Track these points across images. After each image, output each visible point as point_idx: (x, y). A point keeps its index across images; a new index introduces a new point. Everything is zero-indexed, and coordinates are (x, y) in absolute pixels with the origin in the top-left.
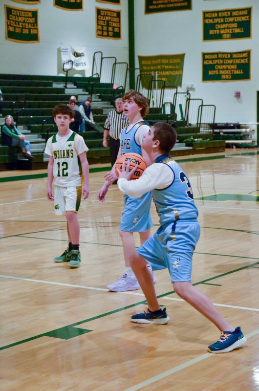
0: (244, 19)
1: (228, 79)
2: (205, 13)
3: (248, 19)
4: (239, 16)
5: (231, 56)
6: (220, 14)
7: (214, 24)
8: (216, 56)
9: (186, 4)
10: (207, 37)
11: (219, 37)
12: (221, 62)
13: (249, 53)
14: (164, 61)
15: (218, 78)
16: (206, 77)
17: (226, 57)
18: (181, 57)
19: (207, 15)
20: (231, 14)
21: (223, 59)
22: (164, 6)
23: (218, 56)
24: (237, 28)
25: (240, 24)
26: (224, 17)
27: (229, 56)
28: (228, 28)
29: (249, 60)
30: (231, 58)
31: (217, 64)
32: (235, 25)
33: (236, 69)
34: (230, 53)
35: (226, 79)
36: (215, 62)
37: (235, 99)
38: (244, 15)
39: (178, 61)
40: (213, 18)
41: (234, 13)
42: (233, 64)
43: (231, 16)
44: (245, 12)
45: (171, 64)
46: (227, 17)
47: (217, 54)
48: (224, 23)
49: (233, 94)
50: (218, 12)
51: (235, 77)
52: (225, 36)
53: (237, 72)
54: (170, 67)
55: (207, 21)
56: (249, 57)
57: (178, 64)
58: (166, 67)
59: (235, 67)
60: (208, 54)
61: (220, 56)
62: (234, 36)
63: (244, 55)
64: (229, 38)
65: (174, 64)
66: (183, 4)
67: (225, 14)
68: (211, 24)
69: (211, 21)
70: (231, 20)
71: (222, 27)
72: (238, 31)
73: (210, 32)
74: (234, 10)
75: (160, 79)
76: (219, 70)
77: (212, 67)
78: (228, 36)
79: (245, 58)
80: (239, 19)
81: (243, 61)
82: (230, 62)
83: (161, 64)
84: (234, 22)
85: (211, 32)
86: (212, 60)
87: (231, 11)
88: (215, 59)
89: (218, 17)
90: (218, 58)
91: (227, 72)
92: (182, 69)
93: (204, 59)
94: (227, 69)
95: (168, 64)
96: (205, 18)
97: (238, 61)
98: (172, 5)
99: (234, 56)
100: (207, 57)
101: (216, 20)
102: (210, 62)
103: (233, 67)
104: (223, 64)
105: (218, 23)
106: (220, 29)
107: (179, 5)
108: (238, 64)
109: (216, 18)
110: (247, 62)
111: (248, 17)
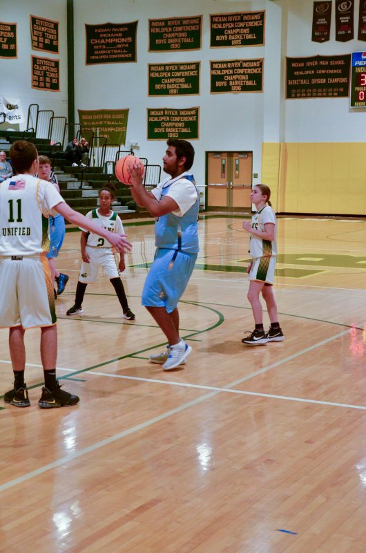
0: (192, 74)
2: (150, 66)
3: (196, 74)
4: (187, 70)
5: (179, 113)
6: (167, 68)
7: (161, 78)
8: (162, 113)
9: (130, 55)
10: (153, 91)
11: (165, 92)
12: (168, 119)
13: (197, 110)
14: (106, 116)
15: (164, 136)
16: (152, 135)
17: (173, 114)
18: (125, 113)
19: (153, 68)
20: (178, 67)
21: (170, 116)
22: (107, 57)
23: (164, 113)
24: (184, 83)
25: (188, 80)
26: (171, 71)
27: (176, 113)
28: (175, 83)
29: (197, 118)
30: (179, 115)
31: (163, 121)
32: (183, 80)
33: (184, 127)
34: (177, 110)
36: (162, 119)
38: (192, 70)
39: (121, 116)
40: (159, 72)
41: (182, 68)
42: (180, 122)
43: (178, 70)
44: (194, 67)
45: (114, 120)
46: (174, 71)
47: (164, 110)
48: (171, 77)
50: (165, 65)
51: (182, 136)
52: (172, 91)
53: (185, 131)
54: (113, 123)
55: (152, 75)
56: (197, 115)
57: (121, 120)
58: (109, 123)
59: (182, 125)
60: (153, 110)
61: (166, 112)
62: (182, 92)
63: (192, 113)
64: (176, 94)
65: (117, 120)
66: (127, 56)
67: (172, 68)
68: (156, 78)
69: (157, 75)
70: (178, 74)
71: (169, 82)
72: (185, 86)
73: (156, 87)
74: (182, 64)
75: (101, 136)
76: (165, 127)
77: (158, 124)
78: (176, 91)
79: (194, 115)
80: (187, 74)
81: (191, 119)
82: (177, 119)
83: (103, 120)
84: (181, 77)
86: (158, 116)
87: (179, 65)
88: (161, 116)
89: (165, 71)
90: (164, 115)
91: (174, 130)
92: (126, 126)
93: (149, 116)
94: (174, 127)
95: (111, 120)
96: (150, 71)
97: (185, 119)
98: (116, 56)
99: (182, 113)
100: (152, 113)
101: (163, 74)
102: (156, 119)
103: (180, 125)
104: (170, 121)
105: (164, 77)
106: (166, 84)
107: (123, 56)
108: (185, 122)
109: (162, 71)
110: (195, 120)
111: (196, 72)
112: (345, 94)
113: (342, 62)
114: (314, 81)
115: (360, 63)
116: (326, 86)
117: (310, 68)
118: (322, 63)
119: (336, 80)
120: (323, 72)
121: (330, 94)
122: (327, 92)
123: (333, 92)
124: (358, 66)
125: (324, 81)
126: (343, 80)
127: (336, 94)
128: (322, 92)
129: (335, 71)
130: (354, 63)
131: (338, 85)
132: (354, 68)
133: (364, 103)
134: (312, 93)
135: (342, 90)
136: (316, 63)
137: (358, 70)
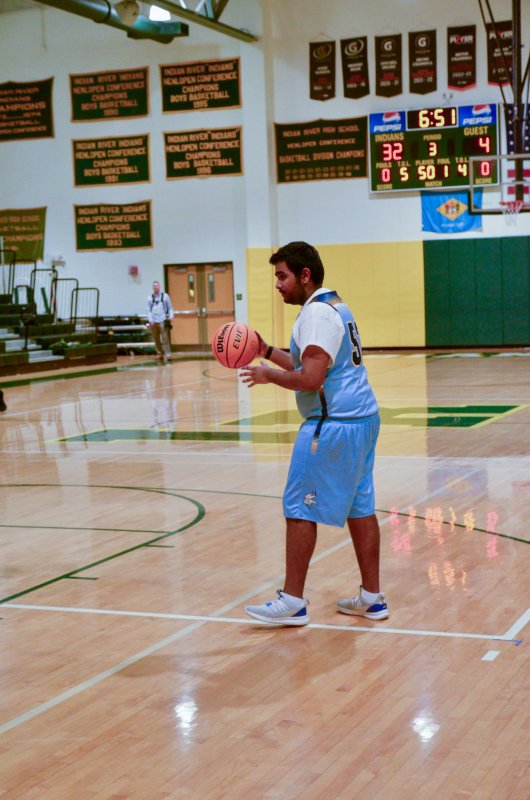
0: (138, 152)
1: (118, 247)
2: (75, 143)
3: (144, 152)
4: (130, 147)
5: (121, 210)
6: (100, 145)
7: (91, 160)
8: (96, 211)
9: (44, 128)
10: (81, 180)
11: (100, 180)
12: (106, 219)
13: (148, 204)
14: (13, 219)
15: (101, 244)
16: (83, 244)
17: (113, 212)
18: (41, 213)
19: (80, 146)
20: (117, 143)
21: (108, 215)
22: (9, 131)
23: (99, 210)
24: (128, 166)
25: (133, 161)
26: (106, 149)
27: (117, 210)
28: (113, 166)
29: (149, 217)
30: (121, 213)
31: (99, 223)
32: (124, 162)
33: (130, 231)
34: (119, 206)
35: (114, 247)
36: (96, 219)
37: (130, 278)
38: (137, 147)
39: (36, 218)
40: (89, 151)
41: (122, 144)
42: (123, 223)
43: (117, 148)
44: (139, 142)
45: (25, 224)
46: (111, 149)
47: (98, 207)
48: (107, 158)
49: (126, 271)
50: (96, 141)
51: (128, 244)
52: (109, 179)
53: (132, 235)
54: (24, 228)
55: (79, 156)
56: (148, 211)
57: (36, 223)
58: (18, 229)
59: (126, 227)
60: (83, 207)
61: (102, 210)
62: (124, 179)
63: (141, 208)
64: (116, 182)
65: (30, 224)
66: (39, 129)
67: (107, 144)
68: (86, 160)
69: (86, 155)
70: (118, 153)
71: (104, 165)
72: (129, 170)
73: (85, 171)
74: (123, 139)
75: (7, 248)
76: (102, 232)
77: (91, 228)
78: (114, 178)
79: (143, 213)
80: (130, 152)
81: (139, 218)
82: (119, 219)
83: (8, 224)
84: (122, 157)
85: (87, 173)
86: (91, 216)
87: (117, 140)
88: (95, 215)
89: (97, 149)
90: (99, 214)
91: (115, 235)
92: (43, 232)
93: (78, 216)
94: (115, 231)
95: (20, 224)
96: (76, 151)
97: (132, 218)
98: (22, 130)
99: (126, 210)
100: (82, 212)
101: (95, 154)
102: (88, 220)
103: (124, 227)
104: (108, 223)
105: (97, 159)
106: (100, 168)
107: (33, 129)
108: (131, 223)
109: (93, 150)
110: (145, 219)
111: (143, 149)
112: (362, 173)
113: (354, 128)
114: (316, 157)
115: (381, 128)
116: (335, 162)
117: (310, 138)
118: (327, 130)
119: (348, 154)
120: (329, 142)
121: (341, 174)
122: (337, 172)
123: (345, 171)
124: (379, 133)
125: (331, 155)
126: (359, 154)
127: (349, 174)
128: (329, 172)
129: (347, 141)
130: (372, 129)
131: (352, 161)
132: (373, 135)
133: (390, 186)
134: (314, 173)
135: (357, 167)
136: (318, 130)
137: (379, 138)
